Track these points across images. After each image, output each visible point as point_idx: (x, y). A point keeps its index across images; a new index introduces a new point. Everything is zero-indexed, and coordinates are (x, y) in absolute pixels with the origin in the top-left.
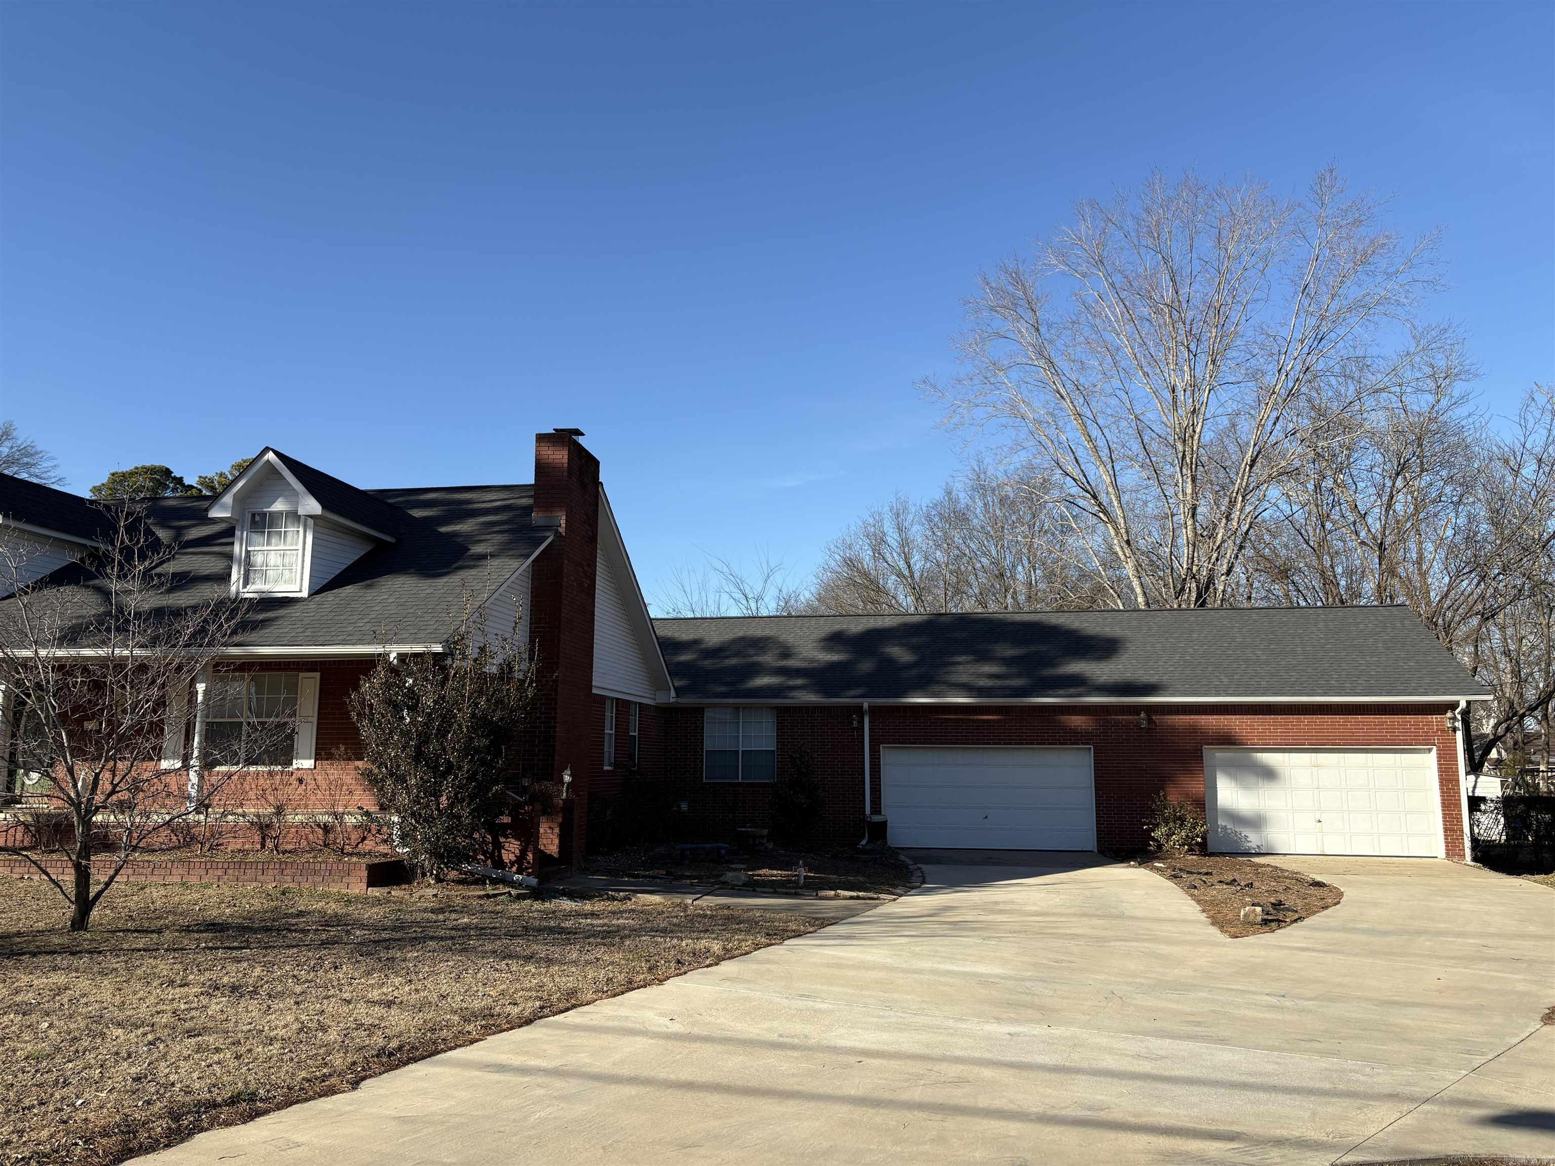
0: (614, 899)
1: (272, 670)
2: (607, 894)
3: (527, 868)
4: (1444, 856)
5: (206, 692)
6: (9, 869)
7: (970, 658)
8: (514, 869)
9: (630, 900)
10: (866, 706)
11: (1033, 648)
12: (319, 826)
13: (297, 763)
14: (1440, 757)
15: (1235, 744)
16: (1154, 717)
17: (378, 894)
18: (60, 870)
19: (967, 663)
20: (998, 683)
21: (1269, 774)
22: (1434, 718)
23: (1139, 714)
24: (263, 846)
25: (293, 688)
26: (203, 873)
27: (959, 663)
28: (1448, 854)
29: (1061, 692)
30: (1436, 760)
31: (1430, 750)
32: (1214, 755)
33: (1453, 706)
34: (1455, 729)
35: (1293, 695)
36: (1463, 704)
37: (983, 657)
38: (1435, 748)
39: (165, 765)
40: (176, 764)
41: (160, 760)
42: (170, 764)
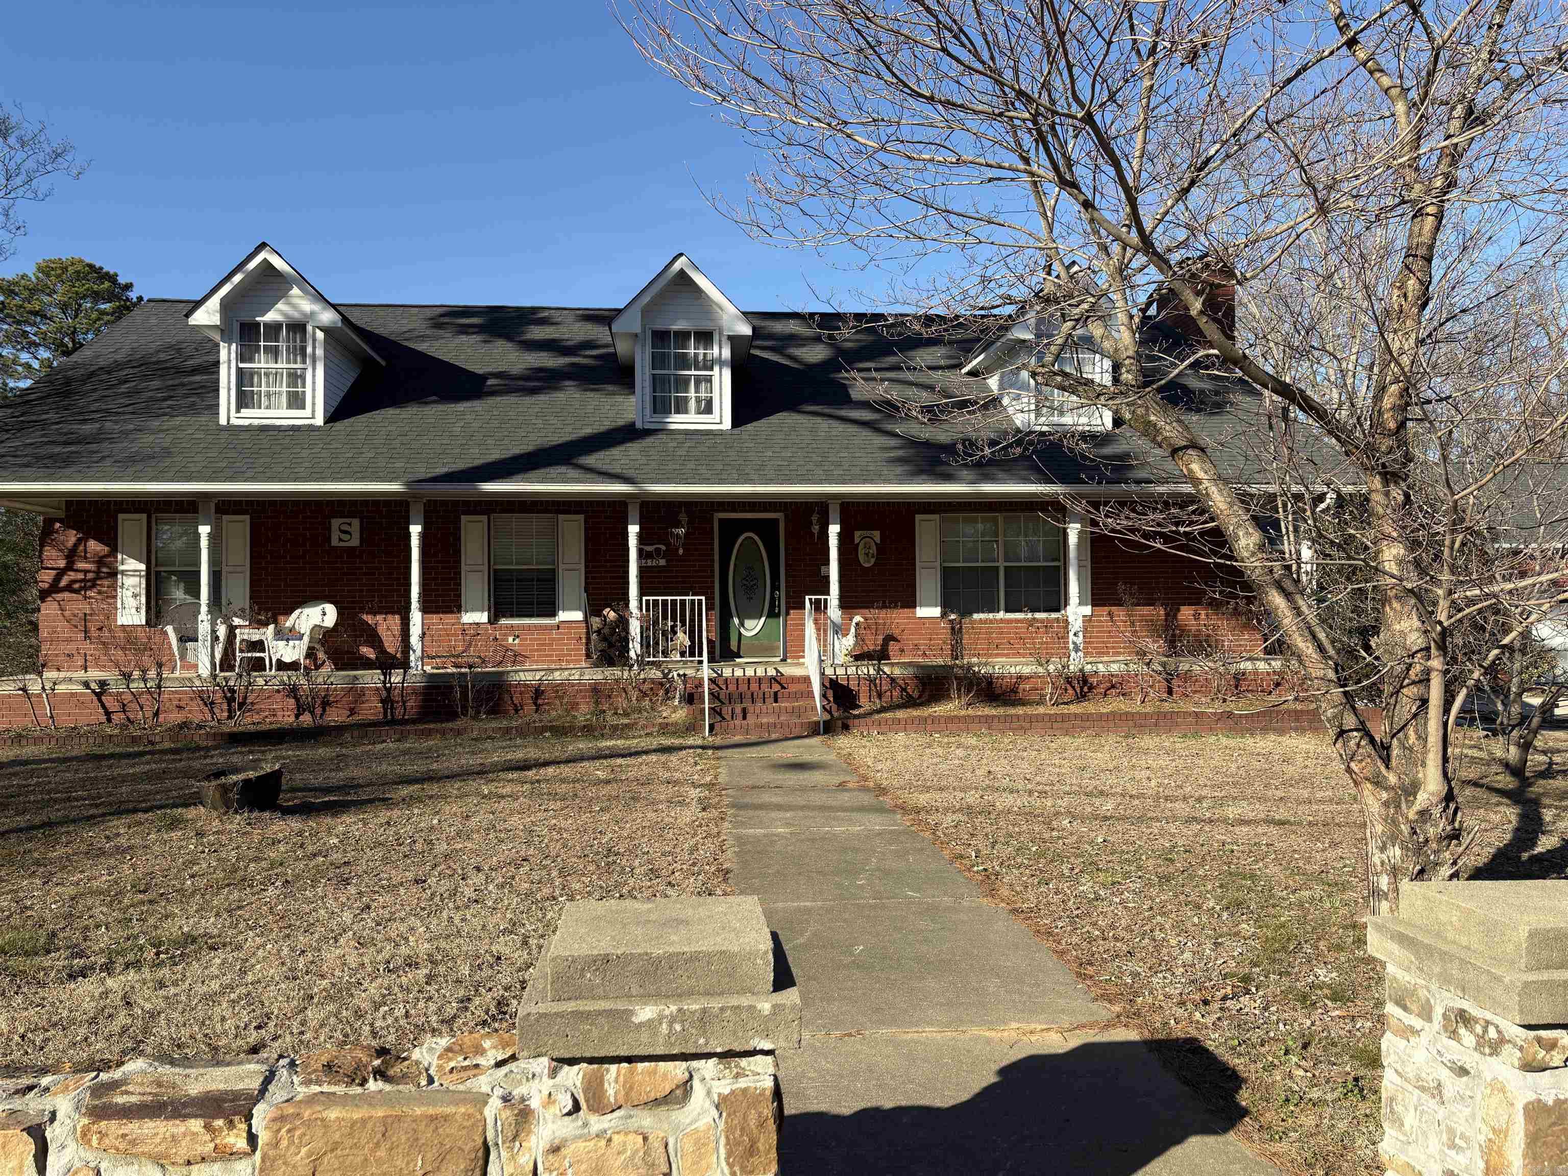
39: (922, 612)
40: (936, 612)
41: (915, 607)
42: (929, 612)
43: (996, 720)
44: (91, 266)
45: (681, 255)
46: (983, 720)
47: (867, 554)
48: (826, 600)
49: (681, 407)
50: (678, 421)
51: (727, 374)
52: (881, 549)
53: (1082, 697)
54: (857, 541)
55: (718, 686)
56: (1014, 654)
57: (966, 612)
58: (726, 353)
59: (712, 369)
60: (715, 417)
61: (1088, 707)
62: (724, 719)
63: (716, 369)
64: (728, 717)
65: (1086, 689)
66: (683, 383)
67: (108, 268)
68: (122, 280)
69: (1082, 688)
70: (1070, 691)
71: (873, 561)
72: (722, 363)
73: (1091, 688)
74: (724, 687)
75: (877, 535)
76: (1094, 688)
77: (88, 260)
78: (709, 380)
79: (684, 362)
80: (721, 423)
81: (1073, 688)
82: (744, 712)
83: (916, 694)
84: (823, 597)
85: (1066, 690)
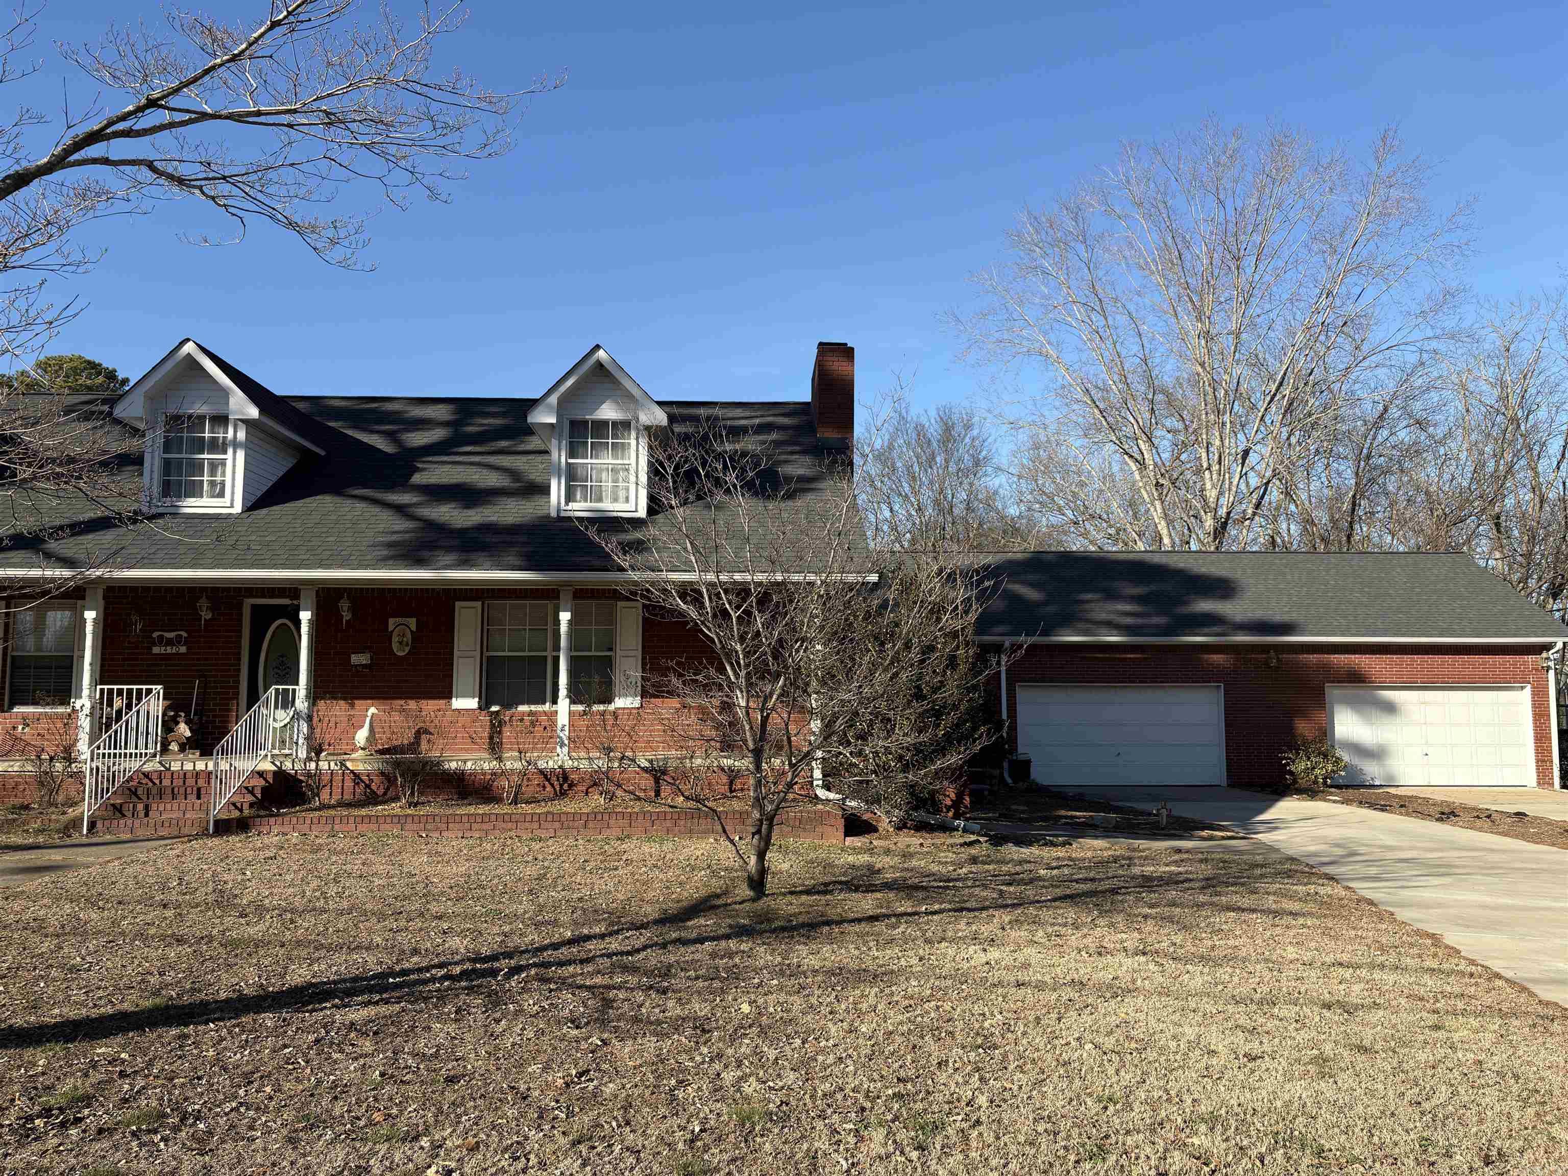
0: (1053, 844)
1: (599, 598)
2: (1045, 839)
3: (965, 813)
4: (1535, 784)
5: (570, 622)
6: (399, 826)
7: (1096, 596)
8: (951, 814)
9: (1071, 845)
10: (1007, 644)
11: (1153, 587)
12: (723, 769)
13: (620, 703)
14: (1534, 694)
15: (1364, 682)
16: (1280, 656)
17: (859, 844)
18: (467, 825)
19: (1098, 600)
20: (1140, 621)
21: (1390, 708)
22: (1531, 658)
23: (1269, 652)
24: (658, 794)
25: (610, 619)
26: (649, 824)
27: (1088, 602)
28: (1539, 784)
29: (1206, 630)
30: (1530, 697)
31: (1522, 688)
32: (1333, 692)
33: (1547, 647)
34: (1548, 668)
35: (1413, 636)
36: (1559, 645)
37: (1111, 596)
38: (1529, 685)
39: (458, 703)
40: (472, 703)
41: (451, 698)
42: (466, 703)
43: (410, 820)
44: (89, 362)
45: (188, 340)
46: (395, 820)
47: (401, 643)
48: (294, 691)
49: (195, 490)
50: (193, 506)
51: (241, 455)
52: (416, 637)
53: (562, 794)
54: (391, 628)
55: (151, 780)
56: (476, 750)
57: (508, 704)
58: (241, 435)
59: (225, 452)
60: (227, 500)
61: (569, 806)
62: (124, 816)
63: (230, 451)
64: (129, 814)
65: (565, 786)
66: (198, 467)
67: (108, 364)
68: (121, 375)
69: (561, 786)
70: (549, 788)
71: (407, 649)
72: (236, 445)
73: (571, 786)
74: (157, 782)
75: (412, 622)
76: (575, 785)
77: (88, 358)
78: (223, 463)
79: (200, 445)
80: (232, 506)
81: (552, 785)
82: (147, 809)
83: (380, 792)
84: (291, 687)
85: (544, 787)
